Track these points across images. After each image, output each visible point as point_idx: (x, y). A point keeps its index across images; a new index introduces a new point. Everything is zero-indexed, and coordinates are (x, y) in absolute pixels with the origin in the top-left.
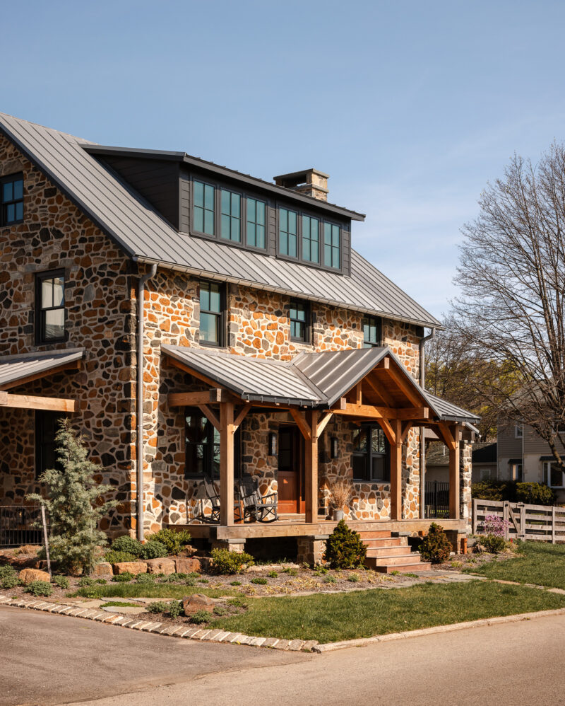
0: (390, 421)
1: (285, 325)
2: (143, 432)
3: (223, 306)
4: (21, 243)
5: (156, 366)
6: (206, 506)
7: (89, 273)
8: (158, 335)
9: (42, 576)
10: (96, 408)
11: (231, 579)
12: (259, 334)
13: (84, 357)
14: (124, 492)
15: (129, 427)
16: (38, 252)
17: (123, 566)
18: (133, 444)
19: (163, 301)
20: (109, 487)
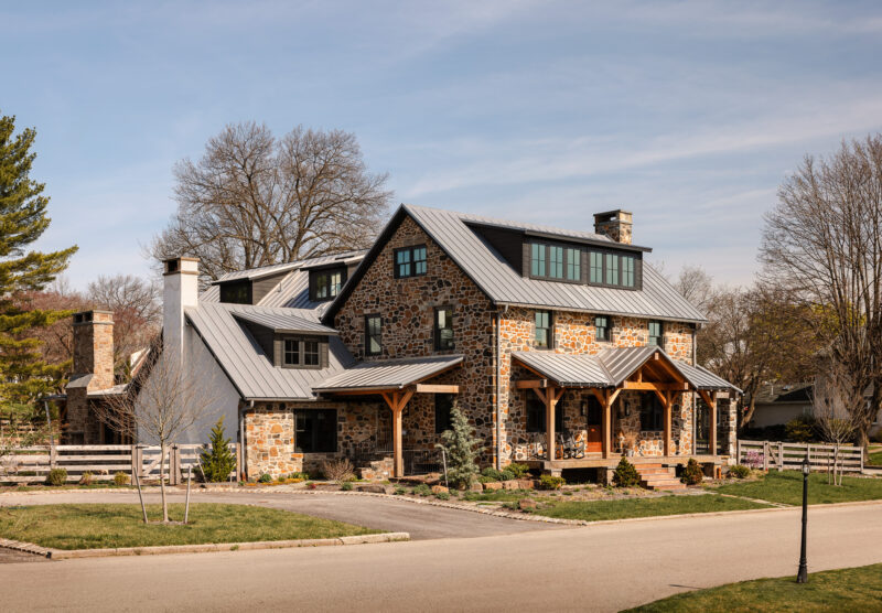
0: (663, 392)
1: (592, 331)
2: (500, 405)
3: (551, 322)
4: (425, 288)
5: (507, 364)
6: (539, 448)
7: (467, 309)
8: (509, 345)
9: (445, 490)
10: (472, 390)
11: (552, 492)
12: (574, 339)
13: (464, 360)
14: (489, 441)
15: (492, 403)
16: (436, 294)
17: (488, 485)
18: (494, 413)
19: (512, 325)
20: (480, 440)
